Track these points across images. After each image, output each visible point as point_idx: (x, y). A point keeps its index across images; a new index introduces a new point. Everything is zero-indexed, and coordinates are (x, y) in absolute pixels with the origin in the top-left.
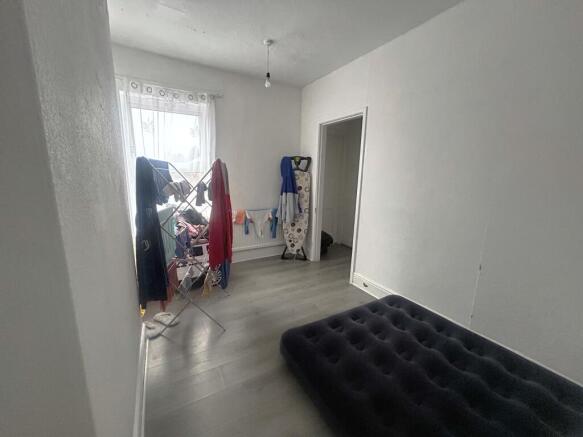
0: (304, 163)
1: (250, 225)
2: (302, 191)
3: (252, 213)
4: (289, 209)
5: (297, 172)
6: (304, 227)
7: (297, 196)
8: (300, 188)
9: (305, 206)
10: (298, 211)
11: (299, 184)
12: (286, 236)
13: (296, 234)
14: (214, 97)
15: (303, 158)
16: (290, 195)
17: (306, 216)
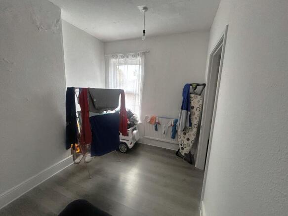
0: (199, 88)
1: (158, 126)
2: (194, 110)
3: (160, 119)
4: (182, 122)
5: (192, 95)
6: (192, 138)
7: (189, 113)
8: (193, 107)
9: (195, 122)
10: (188, 125)
11: (192, 104)
12: (179, 140)
13: (186, 142)
14: (144, 54)
15: (198, 85)
16: (184, 111)
17: (195, 130)
